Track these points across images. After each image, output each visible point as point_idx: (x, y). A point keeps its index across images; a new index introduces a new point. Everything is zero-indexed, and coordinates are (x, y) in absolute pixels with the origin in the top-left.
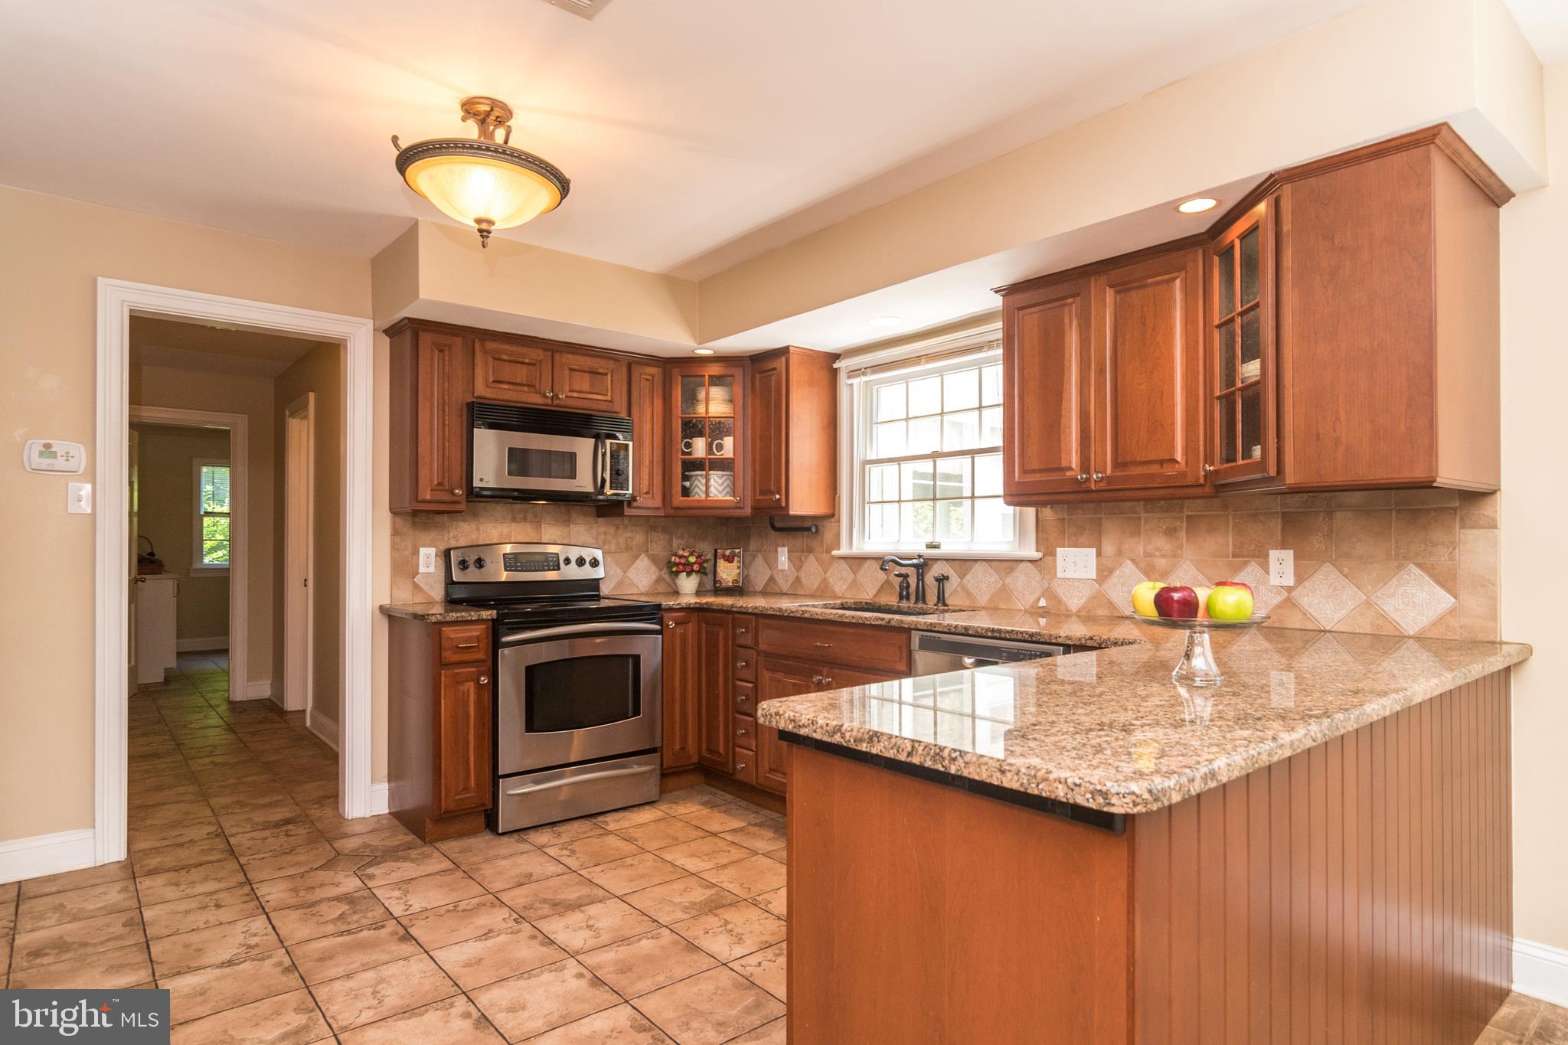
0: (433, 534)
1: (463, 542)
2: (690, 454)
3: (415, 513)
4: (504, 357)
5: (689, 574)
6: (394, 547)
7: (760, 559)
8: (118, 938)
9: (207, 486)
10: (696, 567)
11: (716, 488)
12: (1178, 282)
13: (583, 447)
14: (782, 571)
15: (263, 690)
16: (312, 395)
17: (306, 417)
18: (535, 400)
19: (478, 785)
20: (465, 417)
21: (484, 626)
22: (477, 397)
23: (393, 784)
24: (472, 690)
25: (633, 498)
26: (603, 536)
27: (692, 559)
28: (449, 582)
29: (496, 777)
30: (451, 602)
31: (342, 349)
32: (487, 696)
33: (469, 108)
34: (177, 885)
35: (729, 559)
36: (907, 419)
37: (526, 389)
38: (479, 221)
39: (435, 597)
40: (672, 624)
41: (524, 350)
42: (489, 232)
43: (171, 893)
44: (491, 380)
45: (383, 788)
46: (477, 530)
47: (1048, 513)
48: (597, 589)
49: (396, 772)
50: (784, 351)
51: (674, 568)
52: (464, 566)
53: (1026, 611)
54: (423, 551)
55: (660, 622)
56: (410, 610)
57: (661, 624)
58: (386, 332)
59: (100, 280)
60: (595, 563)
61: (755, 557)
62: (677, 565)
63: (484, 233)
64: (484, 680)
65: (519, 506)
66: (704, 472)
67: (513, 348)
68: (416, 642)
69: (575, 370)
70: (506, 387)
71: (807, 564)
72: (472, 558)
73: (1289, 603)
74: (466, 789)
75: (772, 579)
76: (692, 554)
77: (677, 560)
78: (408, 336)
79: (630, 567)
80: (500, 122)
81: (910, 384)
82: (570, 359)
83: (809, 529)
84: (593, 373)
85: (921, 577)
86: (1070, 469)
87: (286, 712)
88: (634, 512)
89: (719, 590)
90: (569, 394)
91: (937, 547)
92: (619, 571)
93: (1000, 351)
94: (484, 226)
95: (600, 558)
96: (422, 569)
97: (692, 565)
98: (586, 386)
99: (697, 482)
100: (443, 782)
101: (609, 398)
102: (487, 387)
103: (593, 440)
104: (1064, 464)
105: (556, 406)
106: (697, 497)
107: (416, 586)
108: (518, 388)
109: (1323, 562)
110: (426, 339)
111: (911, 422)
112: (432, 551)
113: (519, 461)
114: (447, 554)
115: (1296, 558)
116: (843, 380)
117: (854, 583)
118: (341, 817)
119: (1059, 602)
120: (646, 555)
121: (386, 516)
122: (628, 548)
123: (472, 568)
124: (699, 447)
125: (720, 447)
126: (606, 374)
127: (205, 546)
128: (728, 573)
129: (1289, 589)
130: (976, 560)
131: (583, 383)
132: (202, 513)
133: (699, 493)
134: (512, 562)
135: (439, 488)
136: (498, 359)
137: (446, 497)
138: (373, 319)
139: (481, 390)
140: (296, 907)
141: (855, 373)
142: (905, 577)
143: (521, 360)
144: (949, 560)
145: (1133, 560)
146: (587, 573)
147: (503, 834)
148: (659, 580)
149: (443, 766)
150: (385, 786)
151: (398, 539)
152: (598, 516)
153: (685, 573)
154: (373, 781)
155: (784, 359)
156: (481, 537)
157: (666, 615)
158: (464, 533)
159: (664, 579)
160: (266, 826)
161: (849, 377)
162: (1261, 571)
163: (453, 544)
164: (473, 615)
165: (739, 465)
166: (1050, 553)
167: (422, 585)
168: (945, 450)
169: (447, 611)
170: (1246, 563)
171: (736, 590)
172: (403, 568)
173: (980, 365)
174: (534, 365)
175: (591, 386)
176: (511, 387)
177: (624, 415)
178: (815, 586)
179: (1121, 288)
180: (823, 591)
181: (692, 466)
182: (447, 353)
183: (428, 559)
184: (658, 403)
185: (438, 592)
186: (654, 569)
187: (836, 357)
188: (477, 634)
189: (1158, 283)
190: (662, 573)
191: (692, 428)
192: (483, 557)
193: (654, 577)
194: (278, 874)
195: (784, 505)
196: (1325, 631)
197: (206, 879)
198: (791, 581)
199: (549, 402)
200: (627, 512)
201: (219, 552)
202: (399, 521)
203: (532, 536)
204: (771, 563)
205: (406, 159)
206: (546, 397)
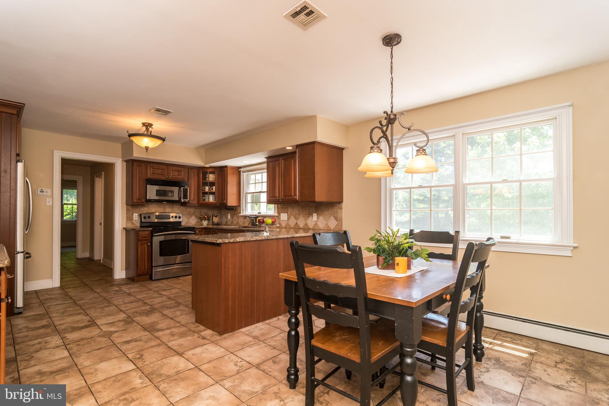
0: (137, 210)
1: (145, 212)
2: (205, 190)
3: (132, 205)
4: (155, 168)
5: (205, 220)
6: (127, 213)
7: (224, 217)
8: (63, 297)
9: (65, 195)
10: (207, 219)
11: (211, 199)
12: (293, 160)
13: (176, 189)
14: (229, 219)
15: (87, 255)
16: (103, 173)
17: (101, 178)
18: (163, 178)
19: (148, 268)
20: (145, 182)
21: (149, 232)
22: (148, 177)
23: (127, 271)
24: (146, 247)
25: (189, 201)
26: (182, 211)
27: (206, 217)
28: (141, 222)
29: (152, 267)
30: (141, 227)
31: (114, 166)
32: (150, 248)
33: (144, 124)
34: (74, 290)
35: (216, 217)
36: (255, 183)
37: (161, 175)
38: (146, 147)
39: (137, 225)
40: (198, 232)
41: (160, 166)
42: (148, 149)
43: (73, 291)
44: (152, 173)
45: (124, 272)
46: (149, 209)
47: (279, 206)
48: (181, 224)
49: (127, 268)
50: (226, 167)
51: (202, 219)
52: (145, 218)
53: (276, 227)
54: (134, 214)
55: (195, 231)
56: (131, 228)
57: (195, 232)
58: (125, 161)
59: (54, 151)
60: (180, 217)
61: (223, 216)
62: (202, 218)
63: (147, 149)
64: (149, 244)
65: (159, 203)
66: (207, 195)
67: (158, 166)
68: (132, 235)
69: (174, 170)
70: (156, 175)
71: (234, 218)
72: (147, 216)
73: (316, 224)
74: (145, 269)
75: (227, 222)
76: (206, 215)
77: (202, 217)
78: (131, 163)
79: (190, 218)
80: (150, 127)
81: (256, 175)
82: (172, 168)
83: (233, 209)
84: (178, 171)
85: (256, 220)
86: (277, 197)
87: (95, 260)
88: (190, 205)
89: (213, 224)
90: (172, 176)
91: (260, 213)
92: (187, 219)
93: (266, 170)
94: (147, 148)
95: (181, 216)
96: (134, 219)
97: (206, 218)
98: (177, 174)
99: (206, 198)
100: (139, 267)
101: (183, 177)
102: (151, 175)
103: (178, 188)
104: (276, 196)
105: (169, 179)
106: (206, 201)
107: (133, 223)
108: (159, 175)
109: (320, 216)
110: (135, 164)
111: (256, 184)
112: (137, 214)
113: (158, 193)
114: (141, 215)
115: (317, 215)
116: (242, 174)
117: (244, 222)
118: (114, 279)
119: (281, 225)
120: (195, 216)
121: (125, 206)
122: (189, 214)
123: (147, 218)
124: (207, 189)
125: (212, 189)
126: (182, 171)
127: (64, 214)
128: (216, 220)
129: (316, 221)
130: (267, 216)
131: (176, 173)
132: (63, 204)
133: (207, 200)
134: (158, 217)
135: (139, 199)
136: (154, 168)
137: (140, 201)
138: (122, 158)
139: (149, 176)
140: (104, 292)
141: (244, 172)
142: (253, 220)
143: (160, 168)
144: (262, 216)
145: (293, 216)
146: (177, 220)
147: (154, 280)
148: (198, 222)
149: (139, 264)
150: (125, 271)
151: (128, 211)
152: (181, 206)
153: (204, 220)
154: (121, 270)
155: (226, 168)
156: (150, 211)
157: (196, 230)
158: (145, 210)
159: (199, 222)
160: (94, 281)
161: (243, 173)
162: (312, 217)
163: (142, 212)
164: (147, 229)
165: (217, 194)
166: (279, 214)
167: (134, 223)
168: (263, 191)
169: (140, 228)
170: (310, 216)
171: (218, 224)
172: (129, 218)
173: (262, 173)
174: (163, 169)
175: (178, 174)
176: (157, 175)
177: (187, 181)
178: (236, 223)
179: (285, 160)
180: (238, 224)
181: (205, 193)
182: (140, 167)
183: (136, 216)
184: (196, 178)
185: (138, 225)
186: (196, 219)
187: (240, 168)
188: (147, 233)
189: (290, 160)
190: (199, 220)
191: (205, 184)
192: (150, 216)
193: (196, 221)
194: (99, 288)
195: (226, 203)
196: (321, 229)
197: (81, 289)
198: (231, 222)
199: (167, 178)
200: (188, 204)
201: (68, 216)
202: (128, 207)
203: (163, 211)
204: (227, 217)
205: (130, 135)
206: (166, 177)
